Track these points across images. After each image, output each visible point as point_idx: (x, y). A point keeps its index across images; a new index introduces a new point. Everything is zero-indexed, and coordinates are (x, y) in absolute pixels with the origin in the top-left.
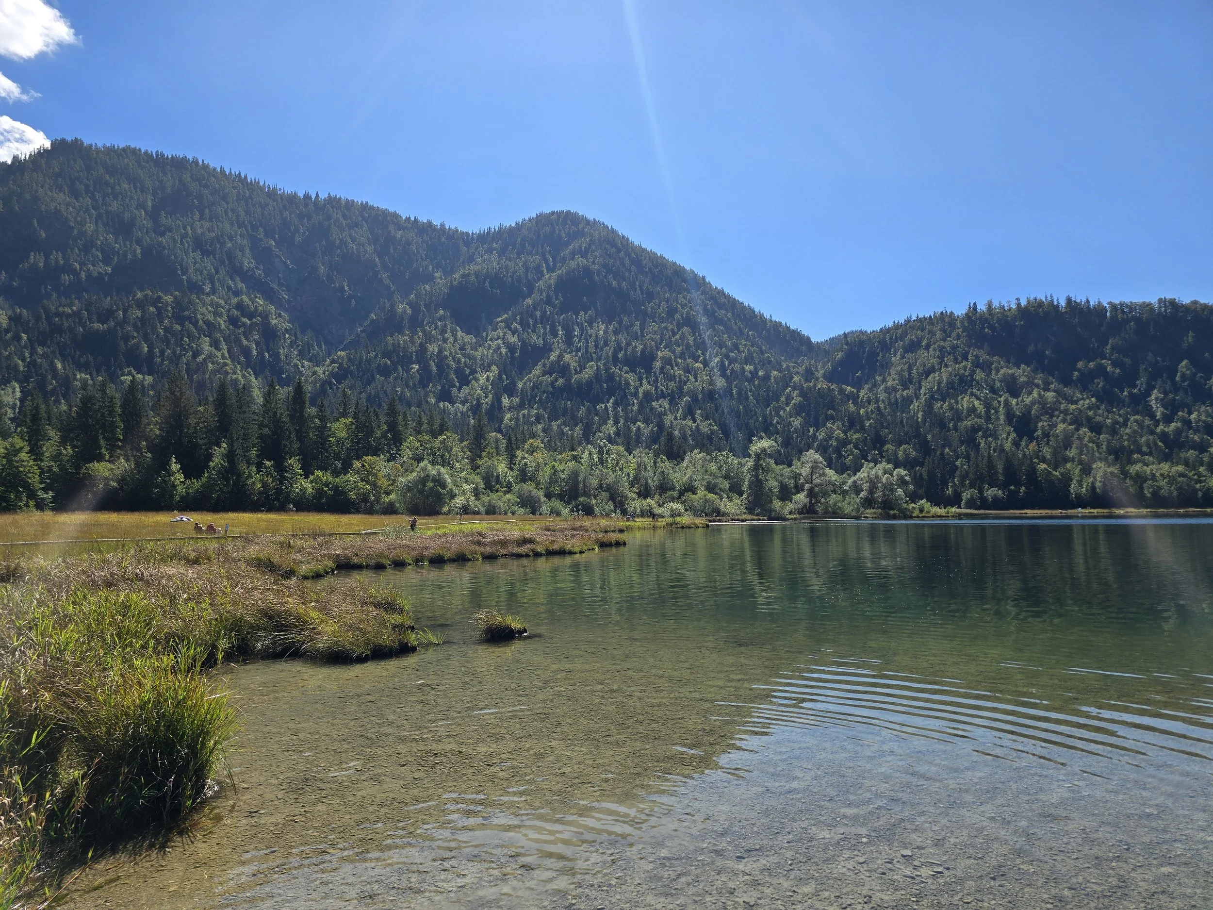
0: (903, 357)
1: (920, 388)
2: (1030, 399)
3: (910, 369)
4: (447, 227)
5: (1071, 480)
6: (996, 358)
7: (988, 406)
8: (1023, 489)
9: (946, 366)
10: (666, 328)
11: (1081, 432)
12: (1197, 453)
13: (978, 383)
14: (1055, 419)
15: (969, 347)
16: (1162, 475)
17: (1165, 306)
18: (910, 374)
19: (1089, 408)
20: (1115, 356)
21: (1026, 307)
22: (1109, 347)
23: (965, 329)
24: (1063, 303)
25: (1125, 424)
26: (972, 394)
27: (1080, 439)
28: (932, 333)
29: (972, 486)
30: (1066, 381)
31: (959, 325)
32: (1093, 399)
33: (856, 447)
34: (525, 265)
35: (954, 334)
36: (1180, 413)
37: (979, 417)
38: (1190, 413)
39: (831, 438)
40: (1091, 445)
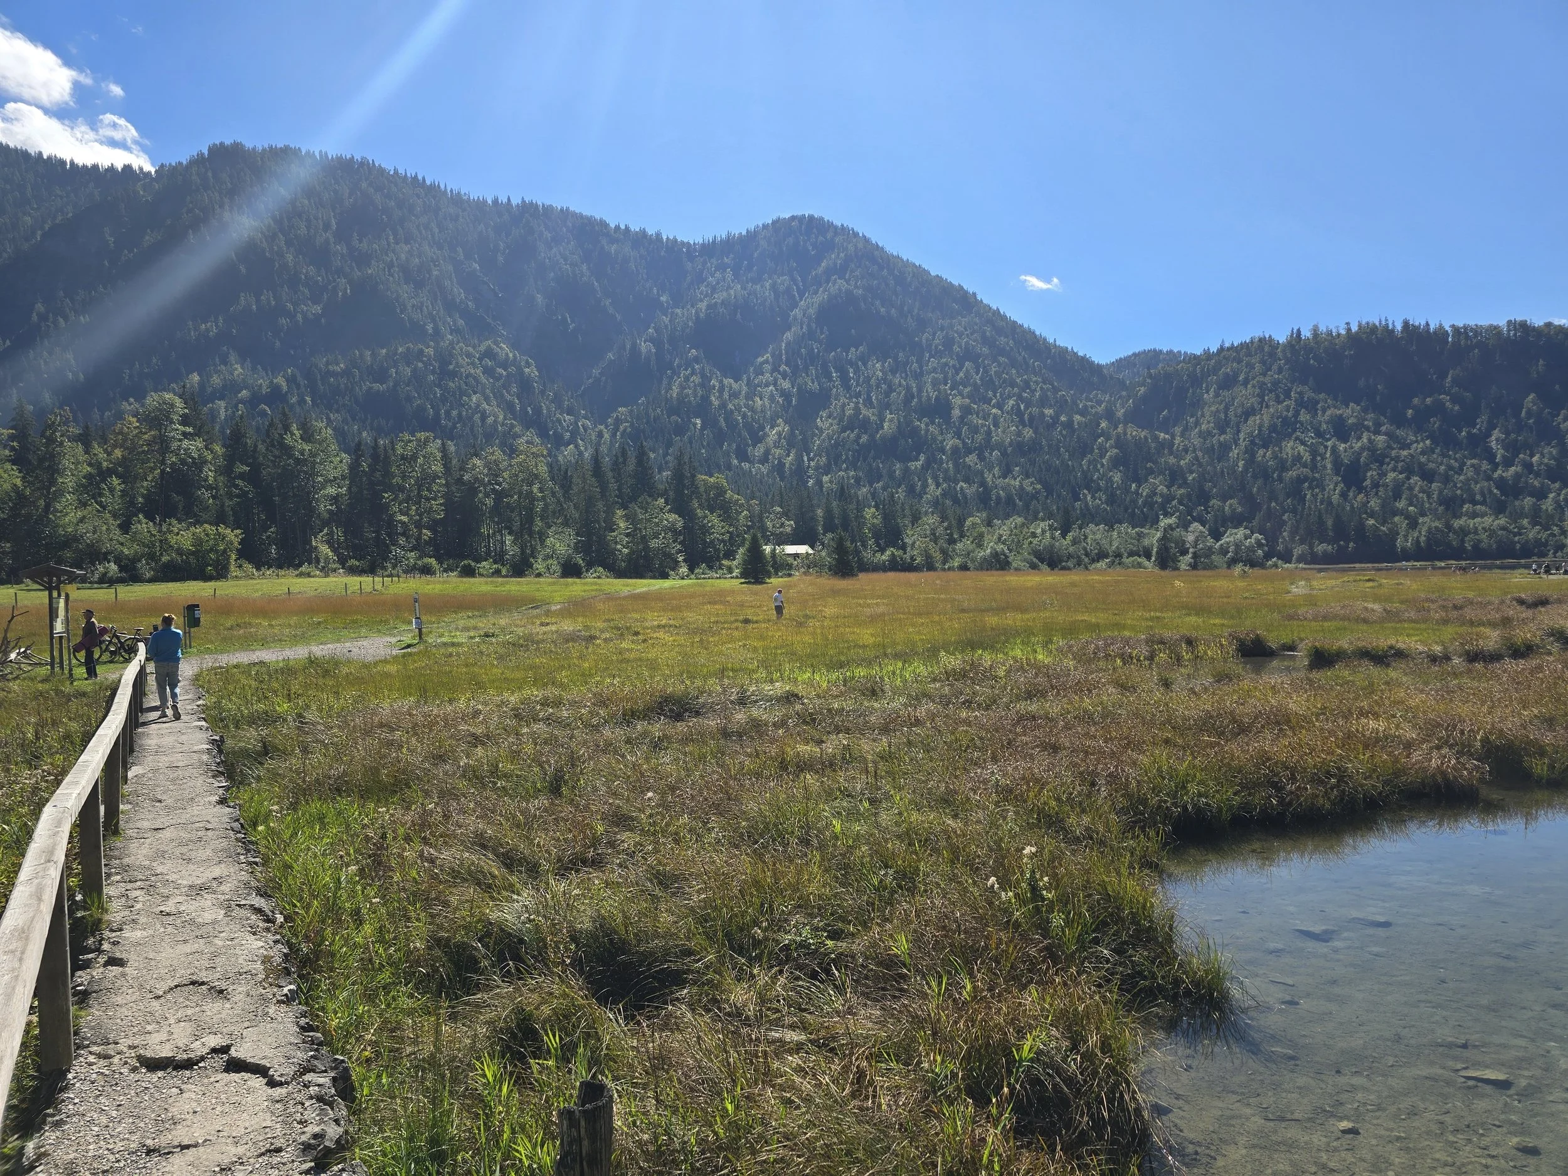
0: (1217, 395)
1: (1239, 431)
2: (1359, 444)
3: (1227, 409)
4: (665, 238)
5: (1398, 534)
6: (1322, 396)
7: (1314, 453)
8: (1351, 545)
9: (1267, 407)
10: (946, 364)
11: (1412, 481)
12: (1534, 500)
13: (1302, 425)
14: (1385, 467)
15: (1293, 382)
16: (1483, 528)
17: (1515, 329)
18: (1226, 416)
19: (1423, 453)
20: (1455, 390)
21: (1357, 333)
22: (1449, 379)
23: (1288, 361)
24: (1399, 327)
25: (1460, 471)
26: (1297, 438)
27: (1411, 489)
28: (1251, 366)
29: (1302, 542)
30: (1399, 421)
31: (1280, 355)
32: (1428, 442)
33: (1180, 503)
34: (774, 287)
35: (1275, 367)
36: (1521, 456)
37: (1305, 466)
38: (1532, 456)
39: (1155, 494)
40: (1421, 495)
